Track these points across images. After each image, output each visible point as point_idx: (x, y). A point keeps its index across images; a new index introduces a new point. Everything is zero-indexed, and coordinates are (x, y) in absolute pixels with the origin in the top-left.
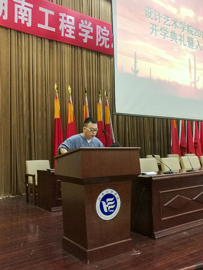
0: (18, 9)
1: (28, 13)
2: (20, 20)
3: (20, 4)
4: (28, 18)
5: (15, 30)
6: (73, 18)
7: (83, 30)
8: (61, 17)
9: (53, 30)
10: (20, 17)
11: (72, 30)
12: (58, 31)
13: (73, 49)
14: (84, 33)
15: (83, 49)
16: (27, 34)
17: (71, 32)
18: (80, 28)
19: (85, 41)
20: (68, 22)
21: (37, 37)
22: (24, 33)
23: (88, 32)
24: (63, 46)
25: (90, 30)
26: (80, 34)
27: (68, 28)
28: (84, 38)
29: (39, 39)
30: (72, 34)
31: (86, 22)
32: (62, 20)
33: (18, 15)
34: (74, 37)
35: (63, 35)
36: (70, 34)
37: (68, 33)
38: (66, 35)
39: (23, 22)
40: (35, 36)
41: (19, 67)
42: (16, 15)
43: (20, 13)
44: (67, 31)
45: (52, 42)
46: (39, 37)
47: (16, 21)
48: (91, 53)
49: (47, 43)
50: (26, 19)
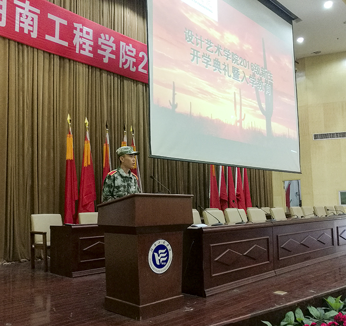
0: (21, 14)
1: (32, 20)
2: (22, 29)
3: (23, 8)
4: (32, 26)
5: (15, 41)
6: (91, 31)
7: (103, 46)
8: (76, 29)
9: (66, 44)
10: (22, 25)
11: (90, 45)
12: (72, 47)
13: (90, 70)
14: (105, 50)
15: (103, 71)
16: (31, 47)
17: (88, 48)
18: (99, 43)
19: (106, 60)
20: (85, 35)
21: (44, 51)
22: (27, 46)
23: (109, 50)
24: (77, 65)
25: (112, 47)
26: (100, 52)
27: (85, 44)
28: (105, 57)
29: (47, 55)
30: (90, 51)
31: (107, 36)
32: (77, 33)
33: (20, 22)
34: (91, 55)
35: (77, 52)
36: (87, 51)
37: (84, 50)
38: (82, 52)
39: (26, 32)
40: (42, 50)
41: (20, 90)
42: (17, 22)
43: (22, 19)
44: (84, 46)
45: (63, 60)
46: (47, 52)
47: (17, 30)
48: (112, 77)
49: (57, 60)
50: (31, 28)
